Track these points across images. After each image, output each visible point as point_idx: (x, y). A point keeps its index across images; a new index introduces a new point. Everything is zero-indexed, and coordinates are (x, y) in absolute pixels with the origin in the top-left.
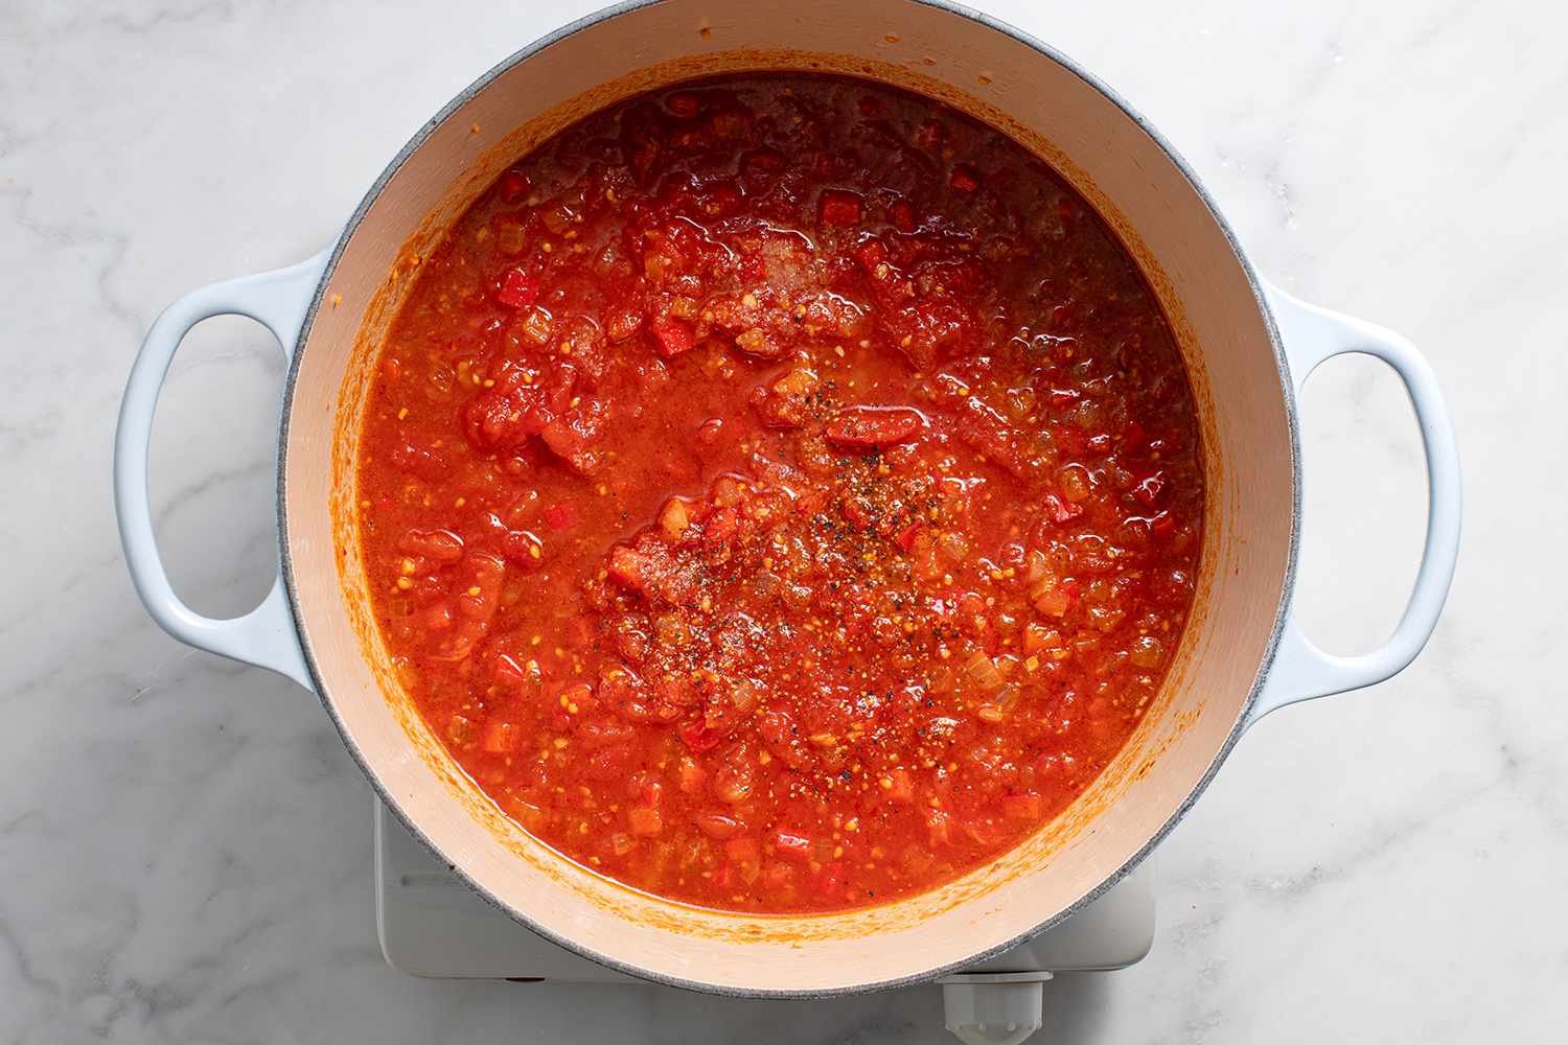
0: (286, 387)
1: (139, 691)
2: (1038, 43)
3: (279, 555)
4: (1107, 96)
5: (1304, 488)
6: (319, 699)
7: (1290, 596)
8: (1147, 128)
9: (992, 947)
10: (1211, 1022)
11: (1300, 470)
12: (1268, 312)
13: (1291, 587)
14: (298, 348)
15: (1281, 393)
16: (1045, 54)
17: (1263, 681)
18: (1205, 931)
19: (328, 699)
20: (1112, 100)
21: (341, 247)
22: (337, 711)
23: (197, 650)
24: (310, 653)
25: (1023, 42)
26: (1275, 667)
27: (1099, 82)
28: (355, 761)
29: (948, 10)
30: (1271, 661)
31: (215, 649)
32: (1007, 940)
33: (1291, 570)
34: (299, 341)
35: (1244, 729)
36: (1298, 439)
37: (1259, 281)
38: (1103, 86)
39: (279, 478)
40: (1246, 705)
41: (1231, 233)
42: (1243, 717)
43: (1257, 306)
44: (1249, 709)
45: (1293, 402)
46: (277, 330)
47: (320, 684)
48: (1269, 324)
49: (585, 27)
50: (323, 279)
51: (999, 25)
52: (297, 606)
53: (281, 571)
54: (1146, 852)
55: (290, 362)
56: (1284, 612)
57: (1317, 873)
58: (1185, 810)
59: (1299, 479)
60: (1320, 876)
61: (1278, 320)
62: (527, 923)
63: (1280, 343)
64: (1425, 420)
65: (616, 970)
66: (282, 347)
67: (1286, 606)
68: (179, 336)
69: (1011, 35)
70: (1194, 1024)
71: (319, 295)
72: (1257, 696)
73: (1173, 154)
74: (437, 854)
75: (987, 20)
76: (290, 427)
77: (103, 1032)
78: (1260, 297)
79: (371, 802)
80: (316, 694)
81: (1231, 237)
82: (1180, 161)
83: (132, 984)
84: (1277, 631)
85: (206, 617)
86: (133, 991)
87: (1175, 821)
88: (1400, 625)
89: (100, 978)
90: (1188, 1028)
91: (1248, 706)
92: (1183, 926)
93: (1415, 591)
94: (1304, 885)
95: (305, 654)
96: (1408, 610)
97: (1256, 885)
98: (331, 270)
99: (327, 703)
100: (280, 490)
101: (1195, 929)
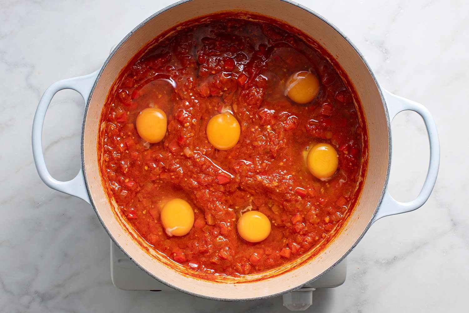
0: (85, 112)
1: (38, 203)
4: (336, 30)
5: (392, 151)
8: (348, 40)
9: (294, 287)
10: (363, 303)
11: (391, 145)
12: (383, 97)
14: (89, 100)
15: (386, 122)
16: (318, 17)
17: (378, 209)
20: (337, 32)
21: (103, 70)
22: (97, 210)
23: (56, 191)
24: (90, 193)
25: (311, 13)
26: (382, 205)
27: (333, 26)
28: (103, 226)
29: (288, 3)
30: (381, 203)
31: (60, 190)
33: (388, 176)
34: (89, 98)
35: (372, 224)
36: (391, 136)
37: (381, 87)
38: (335, 27)
39: (82, 139)
42: (372, 220)
43: (379, 95)
44: (374, 217)
45: (390, 125)
46: (82, 94)
47: (92, 202)
48: (383, 101)
49: (178, 5)
50: (97, 79)
51: (304, 8)
52: (86, 178)
53: (82, 167)
55: (86, 104)
57: (395, 258)
58: (353, 248)
59: (391, 148)
60: (397, 259)
61: (386, 100)
63: (386, 107)
64: (429, 131)
66: (84, 99)
67: (386, 186)
68: (53, 95)
69: (307, 11)
71: (95, 84)
72: (376, 213)
73: (355, 48)
74: (127, 254)
75: (300, 6)
77: (28, 307)
80: (91, 205)
81: (372, 74)
82: (357, 50)
84: (383, 194)
85: (59, 181)
86: (37, 295)
87: (350, 251)
88: (420, 193)
89: (27, 290)
90: (357, 305)
91: (373, 217)
92: (355, 274)
93: (425, 183)
94: (391, 262)
95: (88, 193)
96: (422, 189)
97: (377, 262)
98: (99, 76)
99: (94, 208)
100: (82, 143)
101: (358, 275)
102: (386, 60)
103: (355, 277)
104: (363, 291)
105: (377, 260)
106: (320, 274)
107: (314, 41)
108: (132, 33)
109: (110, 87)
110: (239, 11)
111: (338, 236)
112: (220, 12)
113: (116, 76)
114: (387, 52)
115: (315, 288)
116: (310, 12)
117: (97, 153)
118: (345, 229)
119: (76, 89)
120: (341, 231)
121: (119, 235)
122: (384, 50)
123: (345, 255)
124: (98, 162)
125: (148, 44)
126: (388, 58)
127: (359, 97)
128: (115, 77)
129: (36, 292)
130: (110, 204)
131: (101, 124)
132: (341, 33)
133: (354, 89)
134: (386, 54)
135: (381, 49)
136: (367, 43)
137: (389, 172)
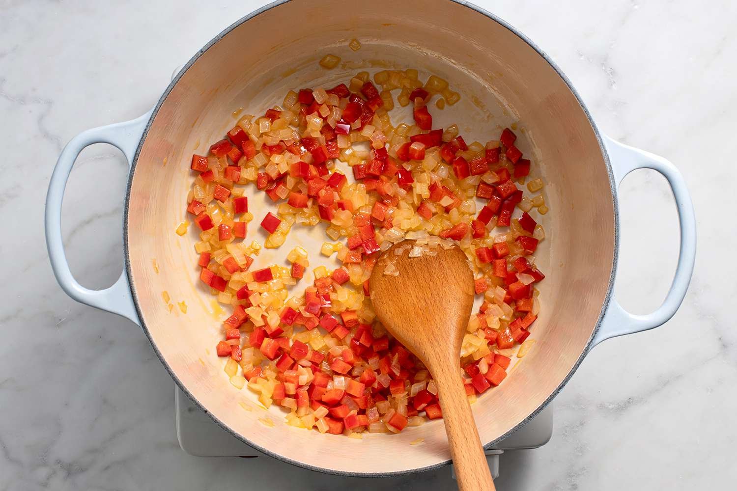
0: (128, 179)
1: (60, 320)
3: (125, 259)
4: (528, 43)
5: (620, 233)
6: (143, 329)
8: (547, 58)
10: (580, 473)
11: (618, 225)
12: (604, 148)
13: (613, 281)
14: (135, 160)
15: (610, 187)
17: (599, 326)
18: (577, 429)
19: (147, 329)
20: (530, 45)
21: (156, 111)
22: (151, 335)
23: (84, 305)
24: (139, 307)
25: (487, 16)
26: (605, 320)
27: (523, 36)
30: (603, 317)
31: (93, 305)
33: (613, 273)
34: (135, 156)
35: (589, 350)
36: (618, 210)
37: (600, 133)
38: (526, 38)
39: (125, 223)
40: (591, 338)
41: (587, 110)
42: (589, 344)
43: (599, 145)
44: (592, 340)
45: (615, 192)
46: (124, 150)
47: (143, 322)
48: (604, 154)
50: (147, 126)
52: (133, 284)
53: (125, 268)
54: (546, 403)
55: (131, 166)
56: (610, 293)
58: (560, 388)
59: (618, 229)
60: (632, 401)
61: (609, 152)
62: (242, 439)
63: (610, 163)
64: (679, 201)
65: (285, 462)
66: (127, 159)
67: (611, 290)
68: (77, 153)
69: (481, 13)
70: (572, 474)
71: (145, 134)
72: (596, 333)
74: (199, 405)
75: (469, 5)
76: (130, 198)
77: (45, 485)
80: (141, 327)
81: (587, 112)
82: (562, 74)
83: (59, 462)
84: (606, 302)
85: (89, 289)
86: (59, 465)
87: (555, 394)
88: (667, 298)
89: (43, 459)
90: (570, 476)
91: (592, 338)
92: (566, 426)
93: (673, 284)
94: (624, 406)
95: (136, 307)
96: (670, 292)
97: (602, 407)
99: (147, 332)
100: (125, 228)
101: (572, 428)
102: (612, 85)
103: (566, 431)
104: (580, 454)
105: (601, 404)
106: (508, 431)
108: (202, 51)
114: (613, 72)
115: (502, 450)
119: (114, 143)
122: (609, 69)
123: (547, 400)
126: (614, 82)
132: (535, 47)
134: (611, 76)
135: (604, 68)
136: (582, 58)
137: (616, 267)
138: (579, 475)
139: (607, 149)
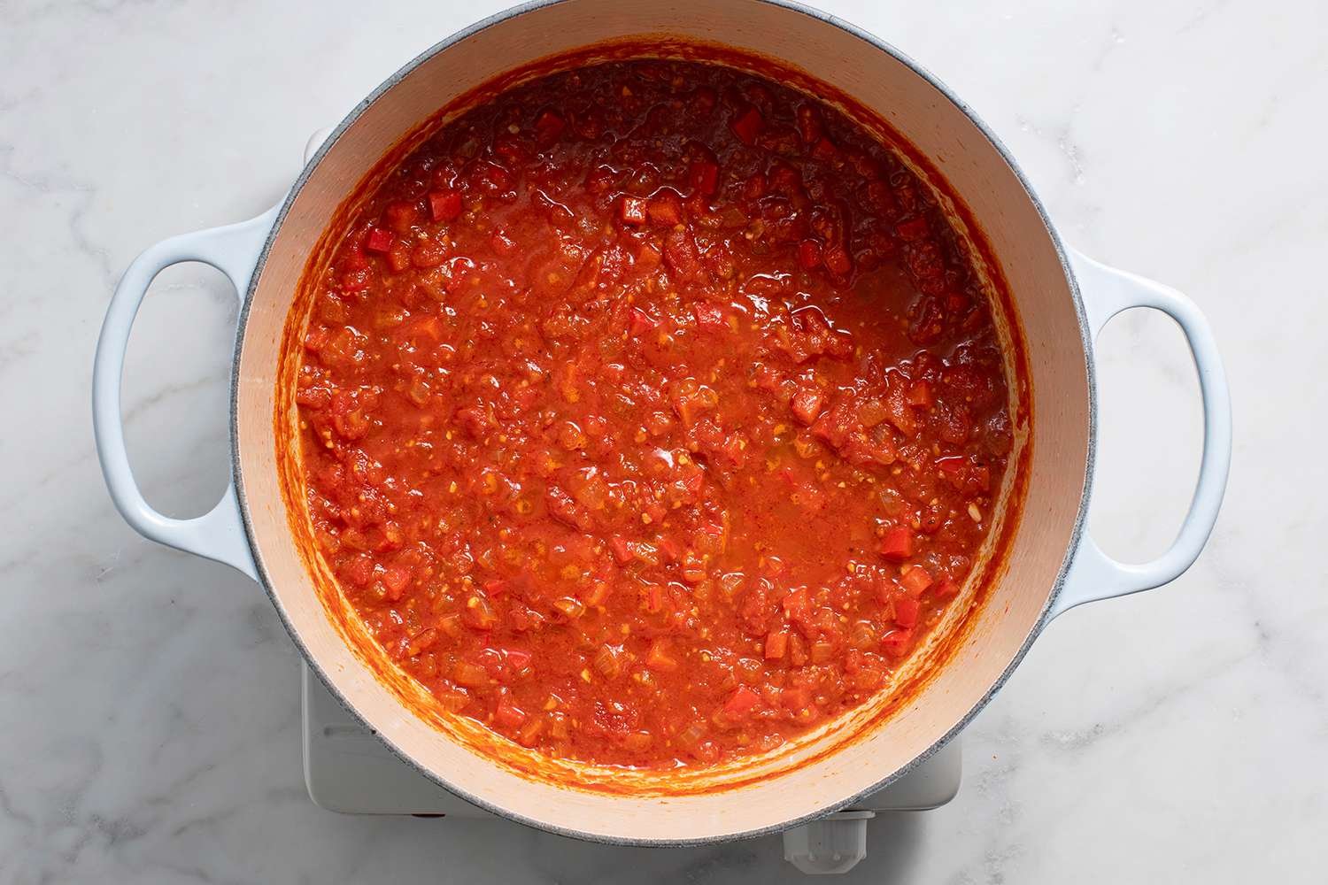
0: (239, 323)
1: (103, 570)
2: (878, 42)
3: (232, 466)
4: (938, 88)
5: (1098, 420)
6: (263, 588)
7: (1086, 512)
8: (970, 115)
9: (830, 805)
10: (1008, 855)
11: (1096, 406)
12: (1071, 272)
13: (1087, 504)
14: (250, 291)
15: (1080, 340)
16: (885, 51)
17: (1062, 583)
18: (1003, 778)
19: (271, 588)
20: (941, 91)
21: (287, 206)
22: (278, 598)
24: (256, 550)
25: (866, 40)
26: (1072, 572)
27: (930, 76)
28: (294, 641)
29: (803, 13)
30: (1068, 567)
31: (175, 545)
32: (842, 800)
33: (1087, 490)
34: (250, 285)
35: (1047, 621)
36: (1094, 380)
37: (1063, 245)
40: (1047, 604)
41: (1040, 204)
42: (1045, 614)
43: (1061, 265)
44: (1050, 607)
45: (1090, 348)
46: (231, 274)
47: (264, 575)
48: (1071, 282)
50: (271, 233)
51: (846, 26)
52: (246, 509)
53: (232, 479)
54: (960, 727)
55: (243, 302)
56: (1081, 526)
57: (1099, 729)
58: (994, 692)
59: (1094, 413)
60: (1101, 731)
61: (1079, 279)
62: (437, 780)
63: (1080, 298)
64: (1201, 365)
65: (511, 820)
66: (236, 290)
67: (1082, 521)
69: (855, 35)
70: (994, 856)
71: (268, 246)
72: (1056, 596)
73: (992, 137)
74: (361, 720)
75: (836, 21)
76: (242, 358)
77: (71, 859)
78: (1063, 259)
79: (299, 665)
80: (261, 583)
81: (1040, 208)
82: (997, 143)
83: (96, 818)
84: (1074, 542)
85: (168, 517)
86: (97, 824)
87: (985, 701)
88: (1180, 535)
89: (69, 813)
90: (990, 860)
92: (985, 773)
93: (1191, 509)
94: (1090, 737)
95: (251, 550)
96: (1185, 524)
97: (1047, 739)
98: (278, 225)
99: (270, 592)
100: (233, 411)
101: (995, 776)
102: (1076, 177)
103: (985, 781)
104: (1009, 822)
105: (1047, 735)
106: (902, 766)
107: (875, 118)
108: (368, 102)
109: (309, 254)
110: (665, 39)
111: (949, 659)
112: (611, 41)
113: (326, 223)
114: (1078, 155)
115: (873, 811)
116: (862, 38)
117: (274, 440)
118: (970, 640)
119: (214, 263)
120: (957, 647)
121: (339, 668)
122: (1071, 149)
123: (971, 713)
124: (279, 464)
125: (414, 133)
126: (1081, 172)
127: (1003, 273)
128: (323, 225)
129: (96, 817)
130: (312, 582)
131: (284, 357)
132: (950, 95)
133: (990, 250)
134: (1075, 161)
135: (1062, 146)
136: (1024, 129)
137: (1092, 479)
138: (1007, 858)
139: (1075, 273)
